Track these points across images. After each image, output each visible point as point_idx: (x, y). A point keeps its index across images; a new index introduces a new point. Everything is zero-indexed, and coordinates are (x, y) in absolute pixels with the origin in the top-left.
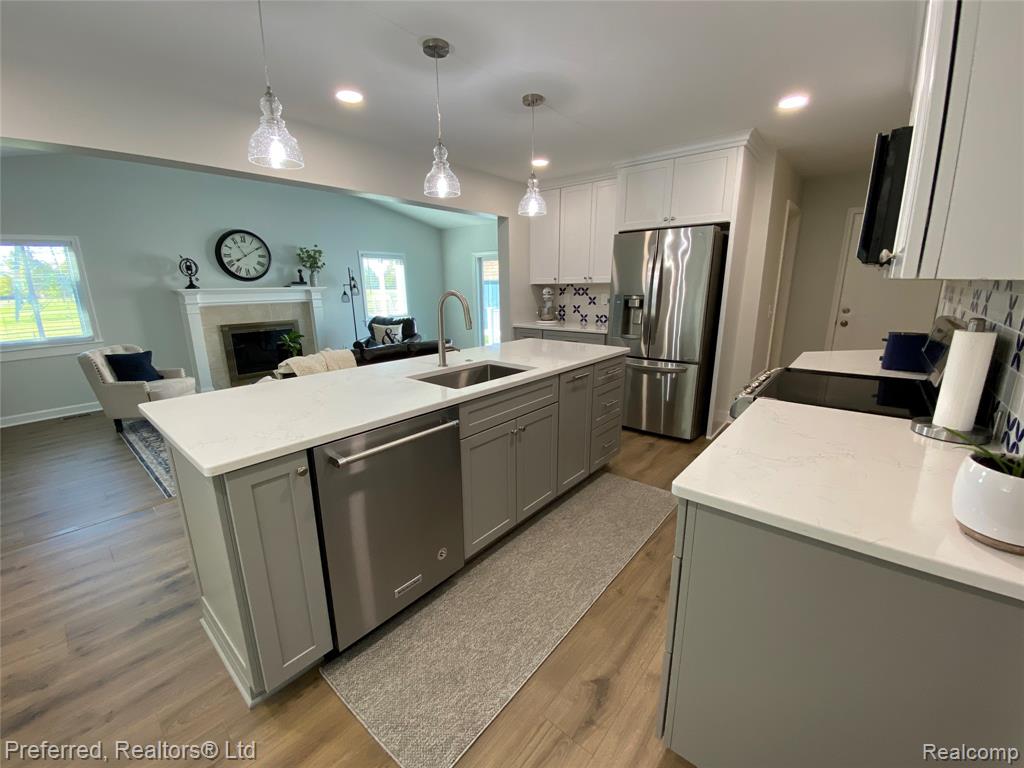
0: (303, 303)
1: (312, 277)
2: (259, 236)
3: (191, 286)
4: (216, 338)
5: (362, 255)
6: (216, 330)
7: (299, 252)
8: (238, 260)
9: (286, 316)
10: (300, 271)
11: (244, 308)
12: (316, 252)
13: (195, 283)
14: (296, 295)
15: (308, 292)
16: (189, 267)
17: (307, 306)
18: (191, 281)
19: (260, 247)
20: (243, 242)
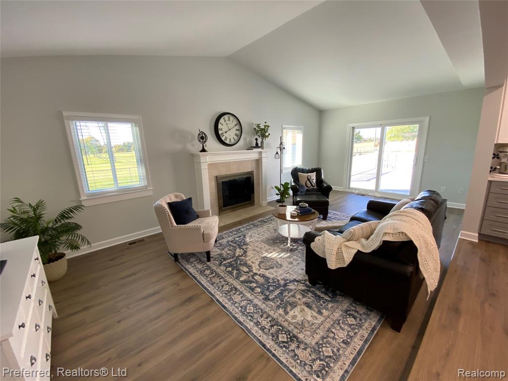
0: (256, 160)
1: (262, 142)
2: (237, 116)
3: (203, 150)
4: (214, 184)
5: (284, 128)
6: (214, 179)
7: (255, 127)
8: (226, 132)
9: (247, 169)
10: (256, 139)
11: (228, 164)
12: (265, 126)
13: (205, 148)
14: (253, 155)
15: (260, 153)
16: (203, 138)
17: (258, 162)
18: (203, 147)
19: (237, 124)
20: (229, 120)
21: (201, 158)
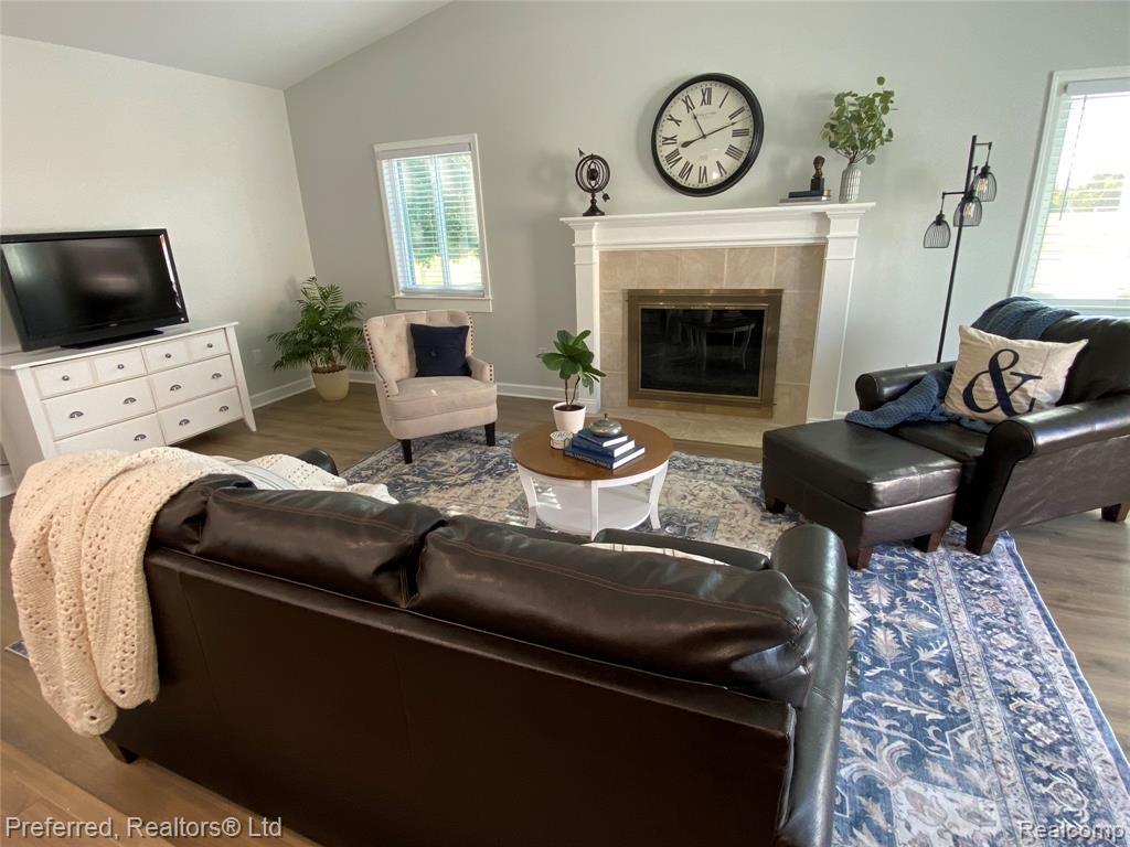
1: (846, 175)
2: (745, 82)
3: (593, 211)
6: (620, 295)
9: (761, 279)
11: (671, 257)
13: (600, 203)
16: (595, 174)
17: (813, 256)
18: (593, 202)
19: (741, 110)
20: (707, 101)
21: (577, 233)
